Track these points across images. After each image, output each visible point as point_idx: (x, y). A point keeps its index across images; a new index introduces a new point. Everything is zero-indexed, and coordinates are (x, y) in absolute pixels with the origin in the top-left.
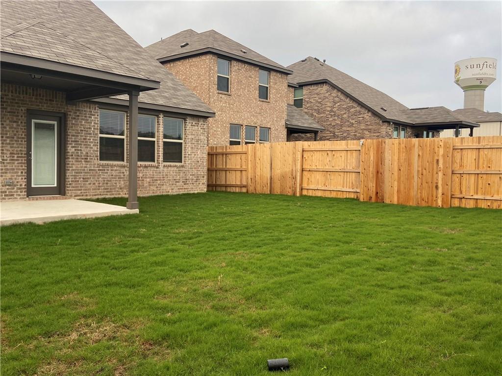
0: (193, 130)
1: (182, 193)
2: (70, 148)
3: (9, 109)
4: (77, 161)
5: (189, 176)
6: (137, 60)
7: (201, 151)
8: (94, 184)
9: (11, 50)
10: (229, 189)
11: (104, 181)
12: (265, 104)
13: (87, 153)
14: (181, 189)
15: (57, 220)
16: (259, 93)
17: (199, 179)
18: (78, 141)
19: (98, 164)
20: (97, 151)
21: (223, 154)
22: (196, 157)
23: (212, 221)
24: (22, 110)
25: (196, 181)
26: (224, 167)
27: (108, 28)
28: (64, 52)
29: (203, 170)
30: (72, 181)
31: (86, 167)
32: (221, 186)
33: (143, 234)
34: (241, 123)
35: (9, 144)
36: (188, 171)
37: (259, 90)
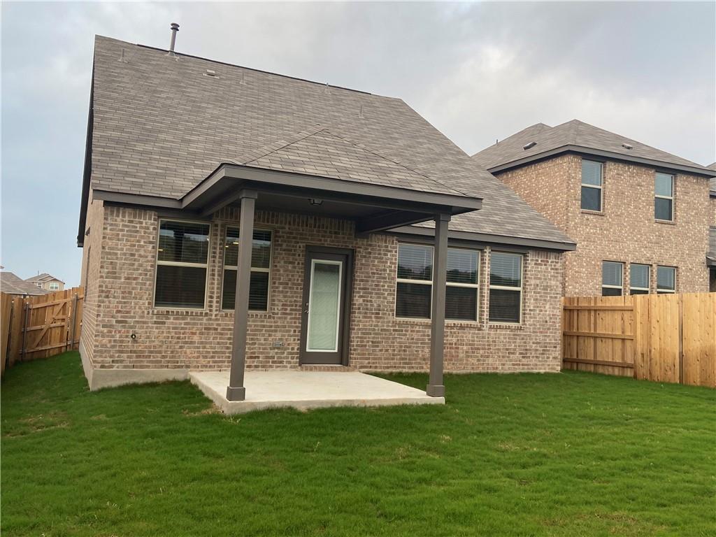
0: (539, 272)
1: (518, 371)
2: (357, 298)
3: (284, 246)
4: (365, 317)
5: (531, 344)
6: (458, 171)
7: (551, 304)
8: (387, 350)
9: (280, 166)
10: (600, 370)
11: (401, 347)
12: (666, 229)
13: (379, 306)
14: (517, 365)
15: (325, 406)
16: (656, 211)
17: (549, 351)
18: (368, 289)
19: (393, 322)
20: (393, 303)
21: (589, 311)
22: (543, 315)
23: (568, 432)
24: (300, 247)
25: (543, 354)
26: (592, 331)
27: (420, 132)
28: (349, 166)
29: (556, 336)
30: (357, 346)
31: (377, 326)
32: (587, 363)
33: (445, 447)
34: (622, 258)
35: (282, 292)
36: (530, 336)
37: (656, 206)
